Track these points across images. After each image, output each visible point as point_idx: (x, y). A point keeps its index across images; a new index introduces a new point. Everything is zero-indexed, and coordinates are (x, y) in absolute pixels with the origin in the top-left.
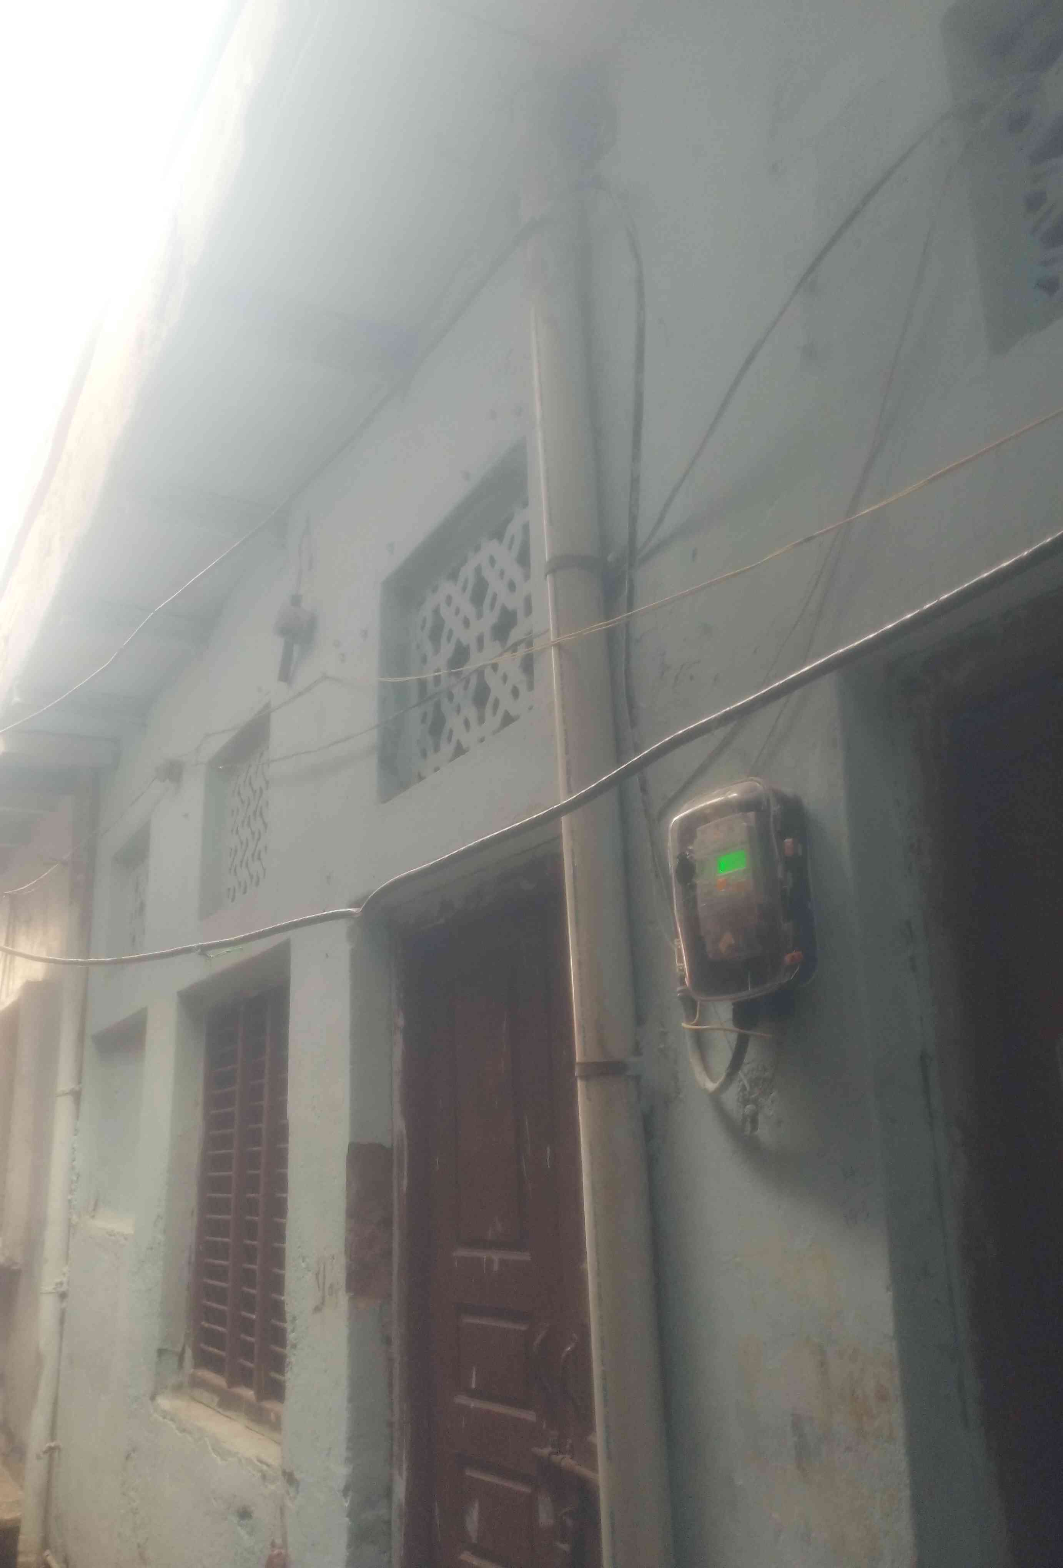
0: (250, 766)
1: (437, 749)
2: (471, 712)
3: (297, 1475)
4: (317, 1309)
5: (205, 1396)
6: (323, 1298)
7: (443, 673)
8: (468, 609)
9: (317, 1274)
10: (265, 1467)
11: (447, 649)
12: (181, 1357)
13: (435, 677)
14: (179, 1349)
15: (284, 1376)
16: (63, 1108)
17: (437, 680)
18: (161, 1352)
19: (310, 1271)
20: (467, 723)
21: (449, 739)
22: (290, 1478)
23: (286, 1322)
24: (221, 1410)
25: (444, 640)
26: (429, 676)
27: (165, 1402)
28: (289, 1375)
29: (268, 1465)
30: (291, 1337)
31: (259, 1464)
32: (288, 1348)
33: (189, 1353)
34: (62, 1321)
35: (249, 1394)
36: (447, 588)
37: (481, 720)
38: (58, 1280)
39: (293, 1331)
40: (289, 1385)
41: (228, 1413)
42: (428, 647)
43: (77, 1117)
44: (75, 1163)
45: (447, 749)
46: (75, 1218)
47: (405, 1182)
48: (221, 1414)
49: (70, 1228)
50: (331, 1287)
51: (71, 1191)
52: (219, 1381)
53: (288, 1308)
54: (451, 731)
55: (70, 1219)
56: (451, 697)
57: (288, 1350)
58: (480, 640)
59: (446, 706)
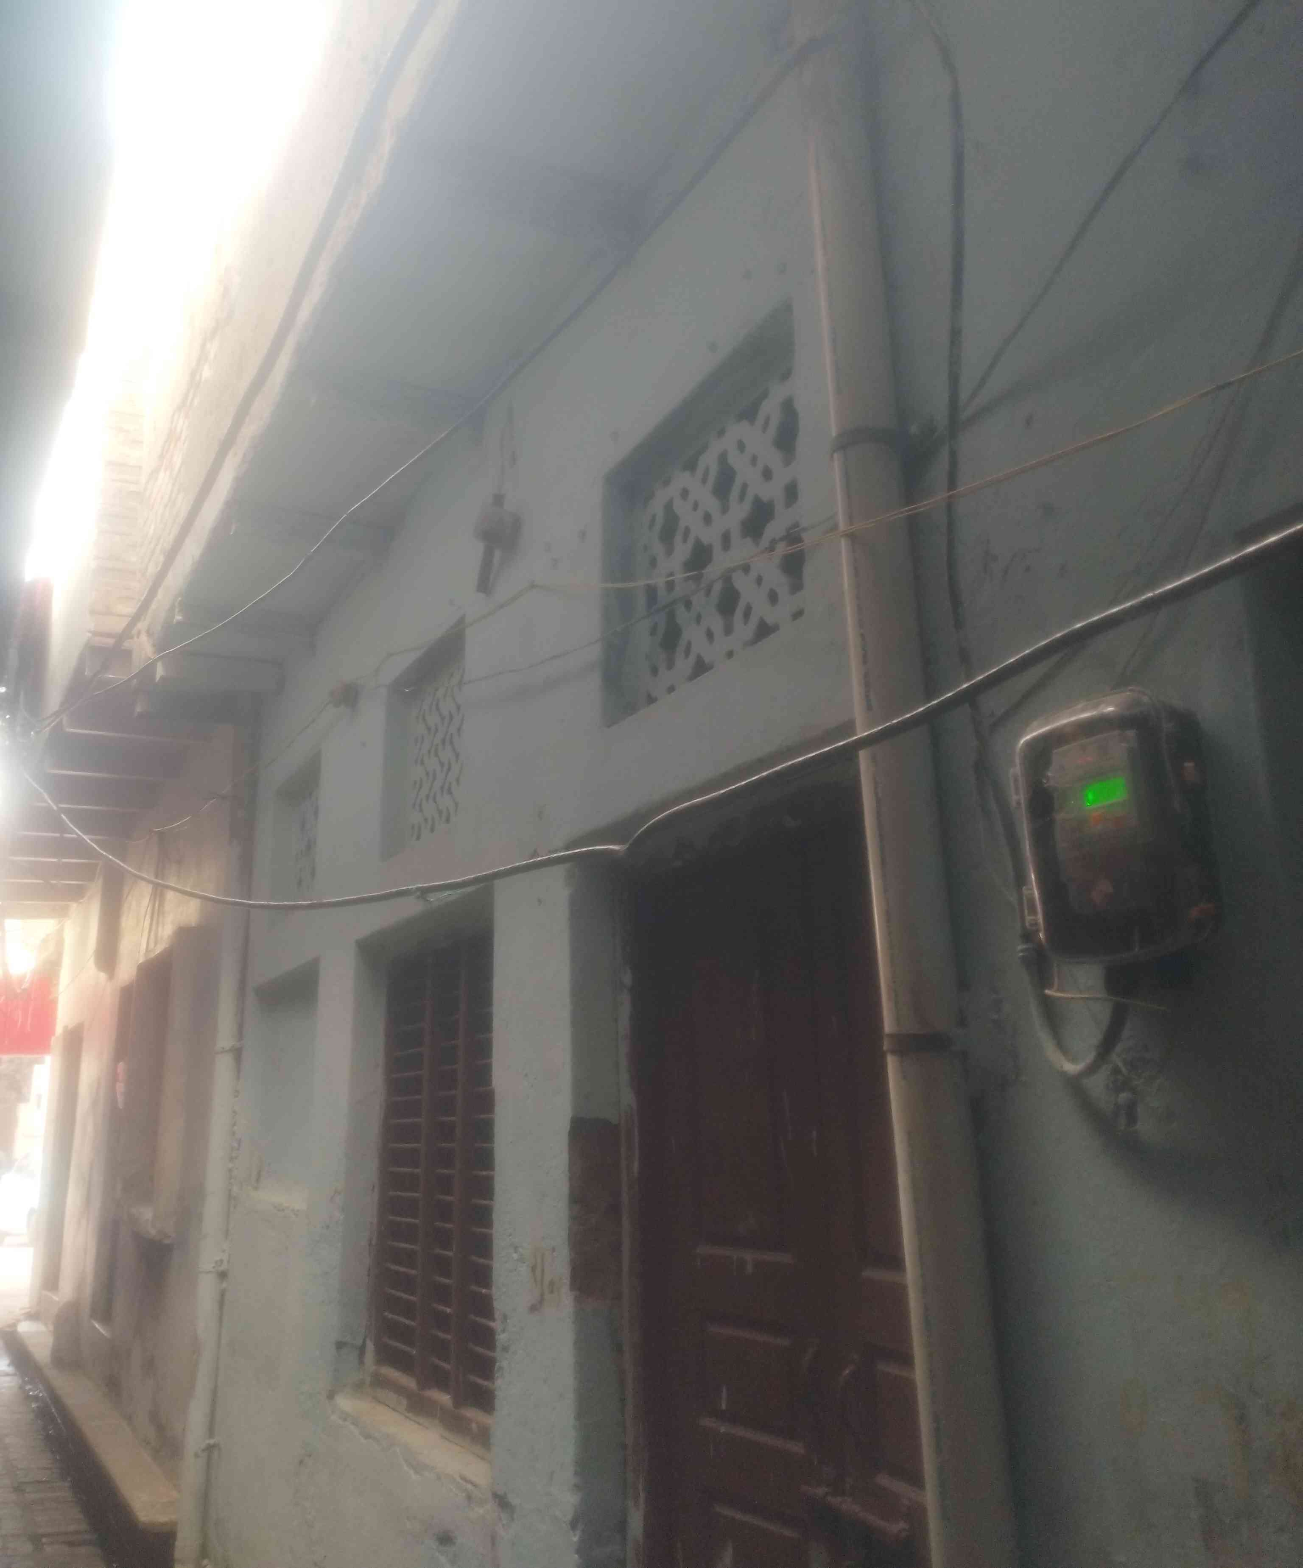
0: (437, 690)
1: (670, 665)
2: (716, 623)
3: (514, 1500)
4: (533, 1309)
5: (391, 1397)
6: (542, 1295)
7: (679, 576)
8: (711, 504)
9: (533, 1269)
10: (469, 1486)
11: (682, 551)
12: (362, 1350)
13: (667, 582)
14: (360, 1342)
15: (493, 1383)
16: (223, 1067)
17: (670, 586)
18: (340, 1345)
19: (524, 1263)
20: (710, 635)
21: (688, 652)
22: (502, 1502)
23: (494, 1320)
24: (410, 1415)
25: (678, 538)
26: (659, 581)
27: (345, 1403)
28: (499, 1382)
29: (472, 1483)
30: (501, 1338)
31: (461, 1481)
32: (498, 1349)
33: (370, 1346)
34: (221, 1304)
35: (445, 1399)
36: (682, 479)
37: (728, 630)
38: (218, 1258)
39: (504, 1331)
40: (499, 1394)
41: (421, 1420)
42: (658, 549)
43: (238, 1078)
44: (236, 1128)
45: (683, 665)
46: (235, 1189)
47: (636, 1166)
48: (410, 1419)
49: (231, 1199)
50: (552, 1283)
51: (232, 1159)
52: (409, 1382)
53: (497, 1305)
54: (689, 644)
55: (230, 1190)
56: (688, 604)
57: (498, 1354)
58: (726, 539)
59: (682, 616)
